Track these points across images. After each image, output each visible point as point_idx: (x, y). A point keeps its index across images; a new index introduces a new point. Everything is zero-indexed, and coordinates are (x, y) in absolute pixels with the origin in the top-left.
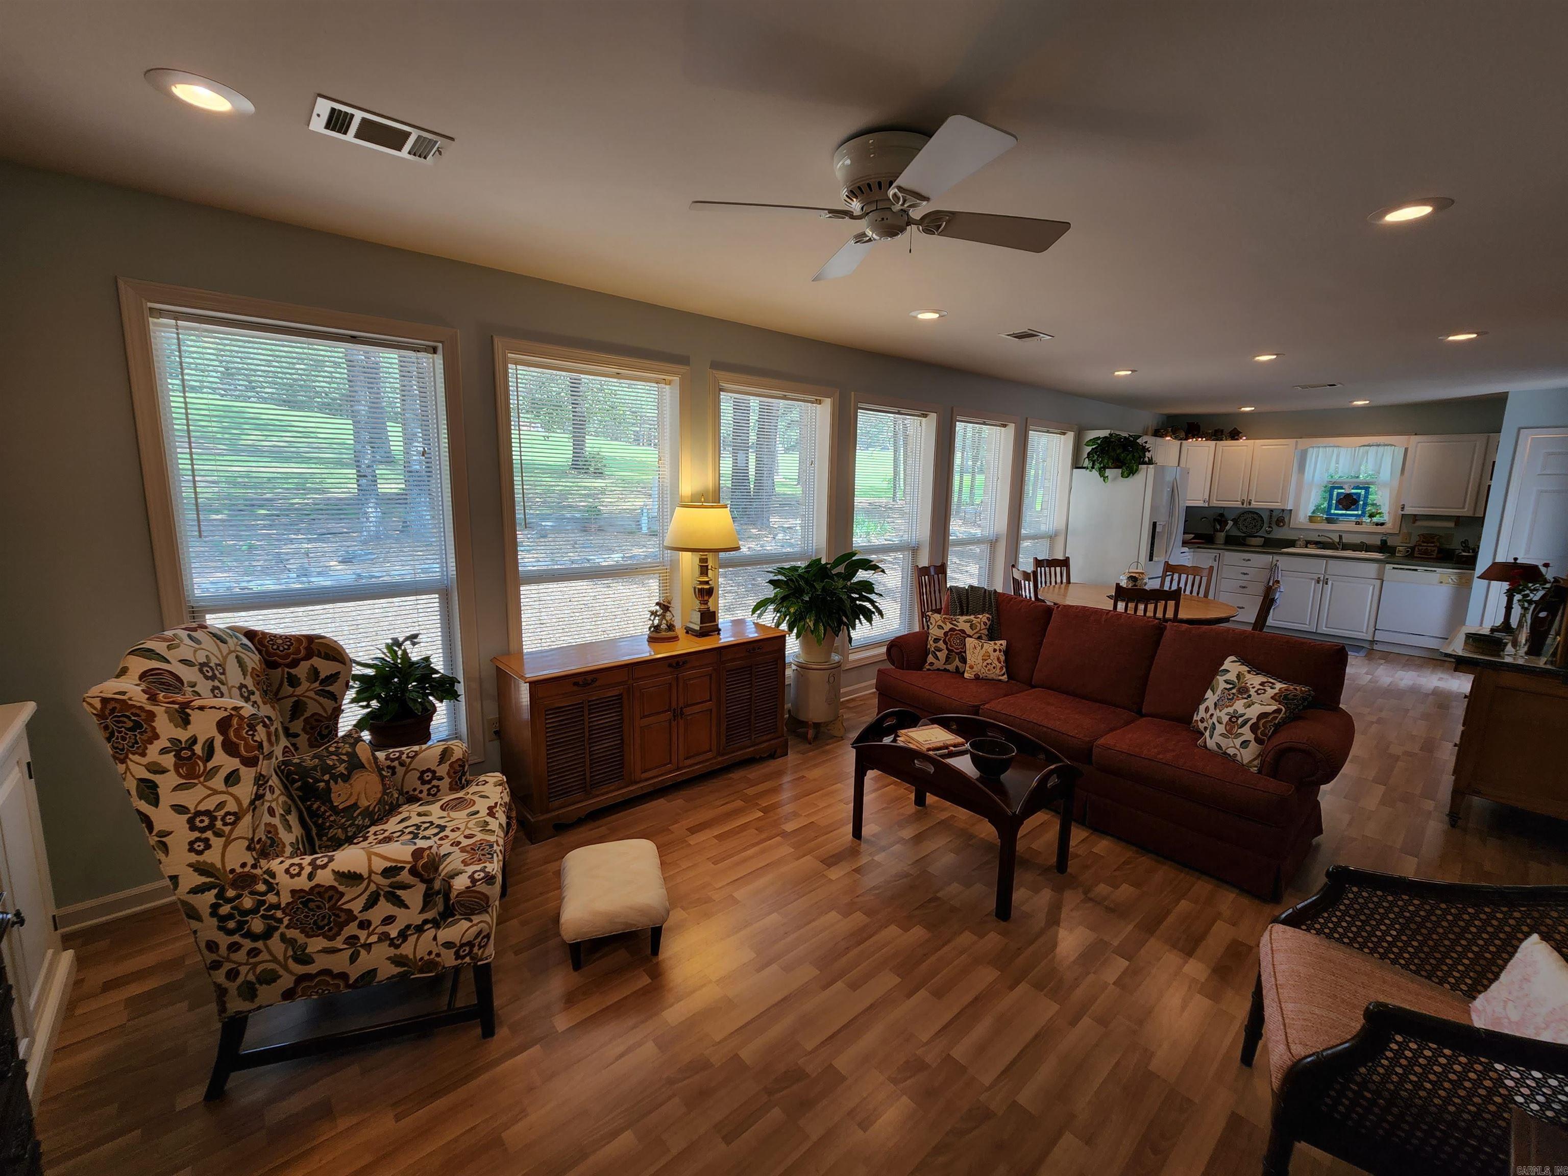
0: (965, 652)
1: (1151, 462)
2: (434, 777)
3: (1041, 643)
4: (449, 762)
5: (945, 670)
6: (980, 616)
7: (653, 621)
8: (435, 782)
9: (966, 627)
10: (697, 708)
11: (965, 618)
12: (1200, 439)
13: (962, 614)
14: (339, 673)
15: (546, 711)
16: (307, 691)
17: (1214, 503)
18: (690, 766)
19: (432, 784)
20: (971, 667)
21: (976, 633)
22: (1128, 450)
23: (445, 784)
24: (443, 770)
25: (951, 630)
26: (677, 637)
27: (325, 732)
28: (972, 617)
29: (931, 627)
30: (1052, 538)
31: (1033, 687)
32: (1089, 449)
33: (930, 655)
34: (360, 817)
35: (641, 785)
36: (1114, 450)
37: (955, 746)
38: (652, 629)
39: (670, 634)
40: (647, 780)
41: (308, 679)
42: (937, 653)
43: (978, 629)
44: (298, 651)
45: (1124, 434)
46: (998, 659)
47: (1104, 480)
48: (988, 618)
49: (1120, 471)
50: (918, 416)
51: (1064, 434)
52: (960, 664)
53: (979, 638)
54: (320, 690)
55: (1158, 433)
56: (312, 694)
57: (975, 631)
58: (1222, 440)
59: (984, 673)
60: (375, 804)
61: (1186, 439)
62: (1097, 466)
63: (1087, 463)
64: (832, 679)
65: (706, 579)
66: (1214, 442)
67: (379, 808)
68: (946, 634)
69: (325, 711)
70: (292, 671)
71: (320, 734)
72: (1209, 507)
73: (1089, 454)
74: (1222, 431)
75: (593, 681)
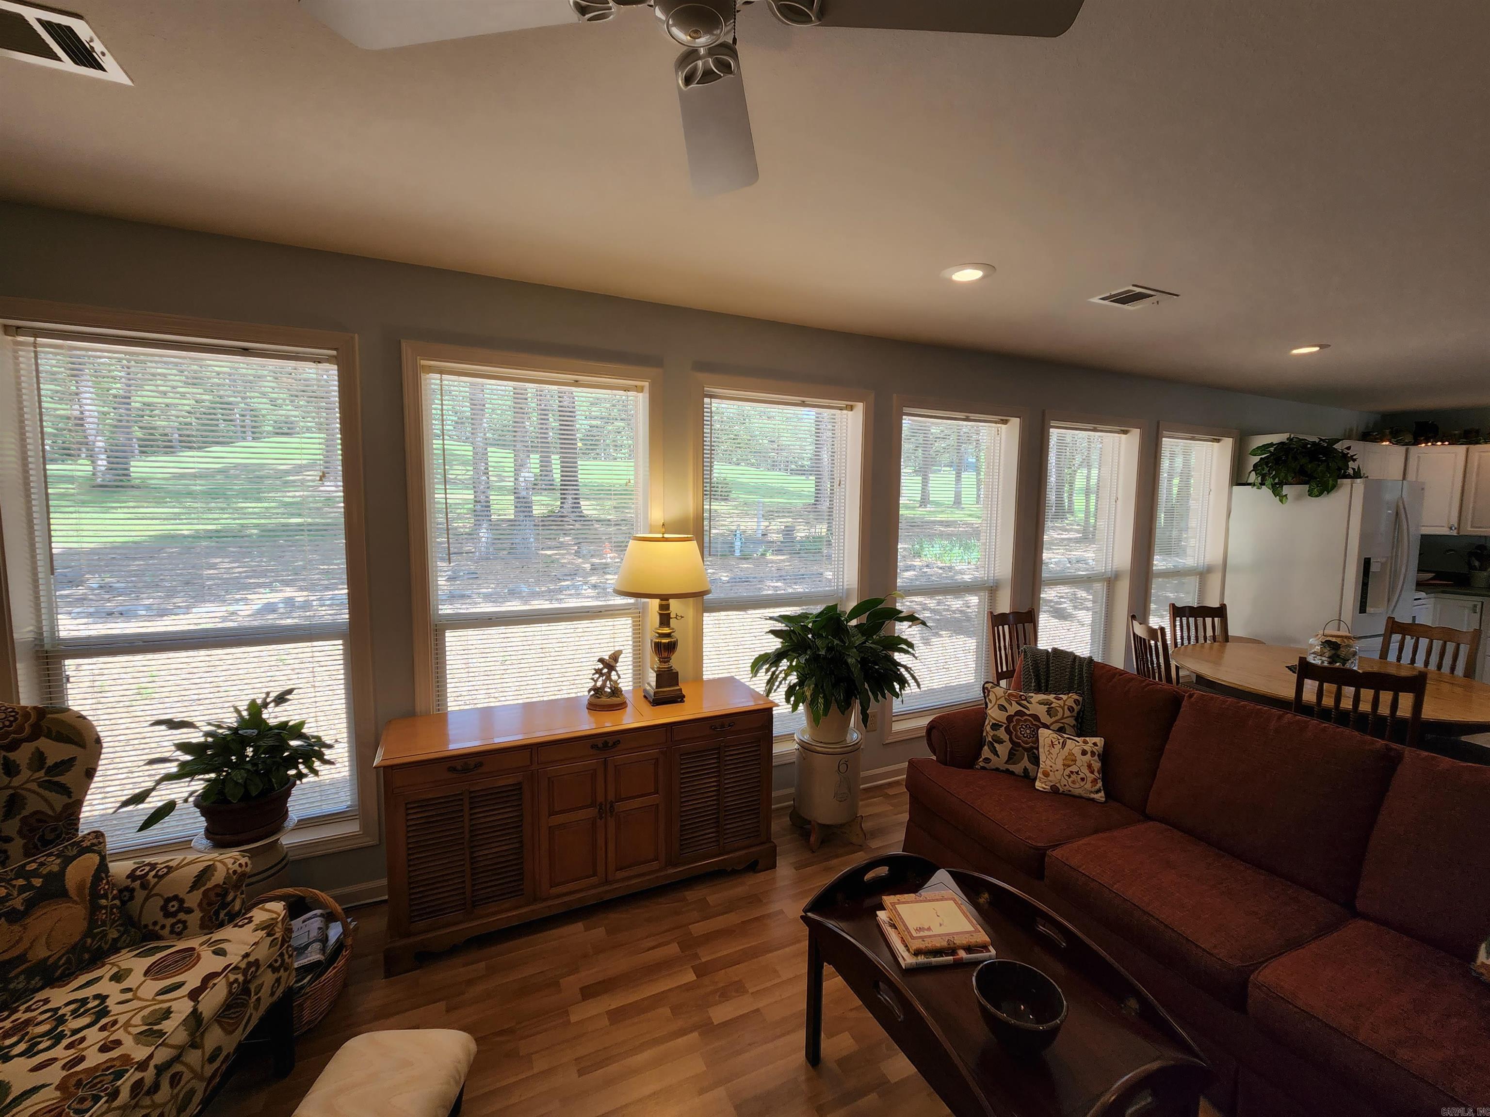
0: (1037, 749)
1: (1357, 475)
2: (182, 909)
3: (1161, 750)
4: (203, 889)
5: (1007, 771)
6: (1064, 697)
7: (596, 681)
8: (182, 916)
9: (1041, 711)
10: (637, 803)
11: (1042, 697)
12: (1439, 443)
13: (1038, 690)
14: (73, 759)
15: (406, 804)
16: (26, 782)
17: (1469, 529)
18: (624, 879)
19: (178, 918)
20: (1046, 774)
21: (1056, 722)
22: (1319, 460)
23: (194, 919)
24: (193, 900)
25: (1018, 713)
26: (625, 703)
27: (50, 836)
28: (1051, 697)
29: (990, 706)
30: (1203, 574)
31: (1148, 818)
32: (1256, 459)
33: (986, 747)
34: (23, 976)
35: (550, 903)
36: (1295, 459)
37: (969, 949)
38: (592, 693)
39: (615, 700)
40: (558, 896)
41: (30, 767)
42: (996, 745)
43: (1060, 716)
44: (21, 729)
45: (1315, 439)
46: (1090, 766)
47: (1281, 501)
48: (1076, 702)
49: (1307, 487)
50: (996, 422)
51: (1218, 441)
52: (1030, 766)
53: (1061, 730)
54: (46, 781)
55: (1367, 436)
56: (34, 786)
57: (1054, 719)
58: (1477, 443)
59: (1066, 784)
60: (63, 951)
61: (1416, 443)
62: (1269, 481)
63: (1253, 478)
64: (843, 768)
65: (666, 630)
66: (1464, 447)
67: (69, 959)
68: (1010, 719)
69: (53, 809)
70: (10, 755)
71: (42, 839)
72: (1459, 537)
73: (1255, 466)
74: (1477, 432)
75: (479, 765)
